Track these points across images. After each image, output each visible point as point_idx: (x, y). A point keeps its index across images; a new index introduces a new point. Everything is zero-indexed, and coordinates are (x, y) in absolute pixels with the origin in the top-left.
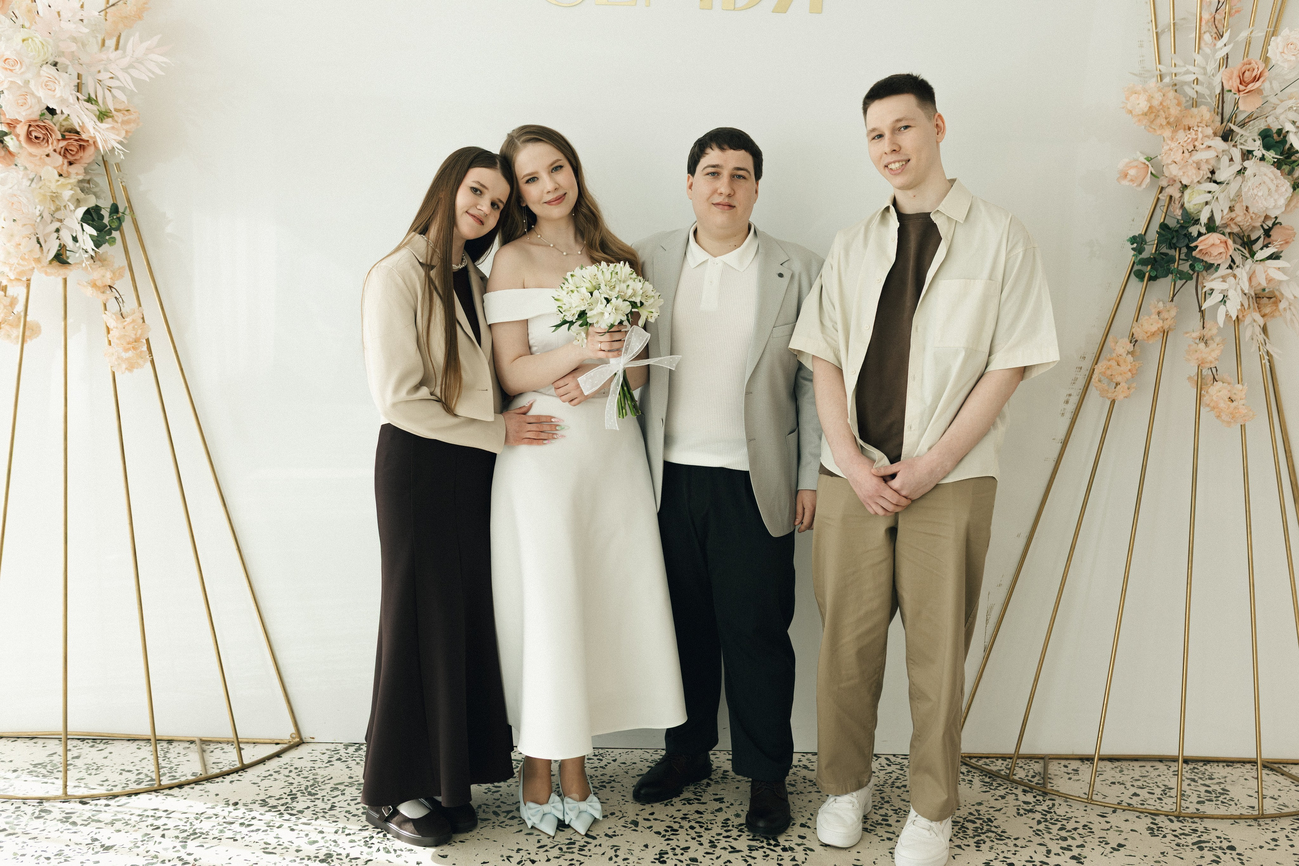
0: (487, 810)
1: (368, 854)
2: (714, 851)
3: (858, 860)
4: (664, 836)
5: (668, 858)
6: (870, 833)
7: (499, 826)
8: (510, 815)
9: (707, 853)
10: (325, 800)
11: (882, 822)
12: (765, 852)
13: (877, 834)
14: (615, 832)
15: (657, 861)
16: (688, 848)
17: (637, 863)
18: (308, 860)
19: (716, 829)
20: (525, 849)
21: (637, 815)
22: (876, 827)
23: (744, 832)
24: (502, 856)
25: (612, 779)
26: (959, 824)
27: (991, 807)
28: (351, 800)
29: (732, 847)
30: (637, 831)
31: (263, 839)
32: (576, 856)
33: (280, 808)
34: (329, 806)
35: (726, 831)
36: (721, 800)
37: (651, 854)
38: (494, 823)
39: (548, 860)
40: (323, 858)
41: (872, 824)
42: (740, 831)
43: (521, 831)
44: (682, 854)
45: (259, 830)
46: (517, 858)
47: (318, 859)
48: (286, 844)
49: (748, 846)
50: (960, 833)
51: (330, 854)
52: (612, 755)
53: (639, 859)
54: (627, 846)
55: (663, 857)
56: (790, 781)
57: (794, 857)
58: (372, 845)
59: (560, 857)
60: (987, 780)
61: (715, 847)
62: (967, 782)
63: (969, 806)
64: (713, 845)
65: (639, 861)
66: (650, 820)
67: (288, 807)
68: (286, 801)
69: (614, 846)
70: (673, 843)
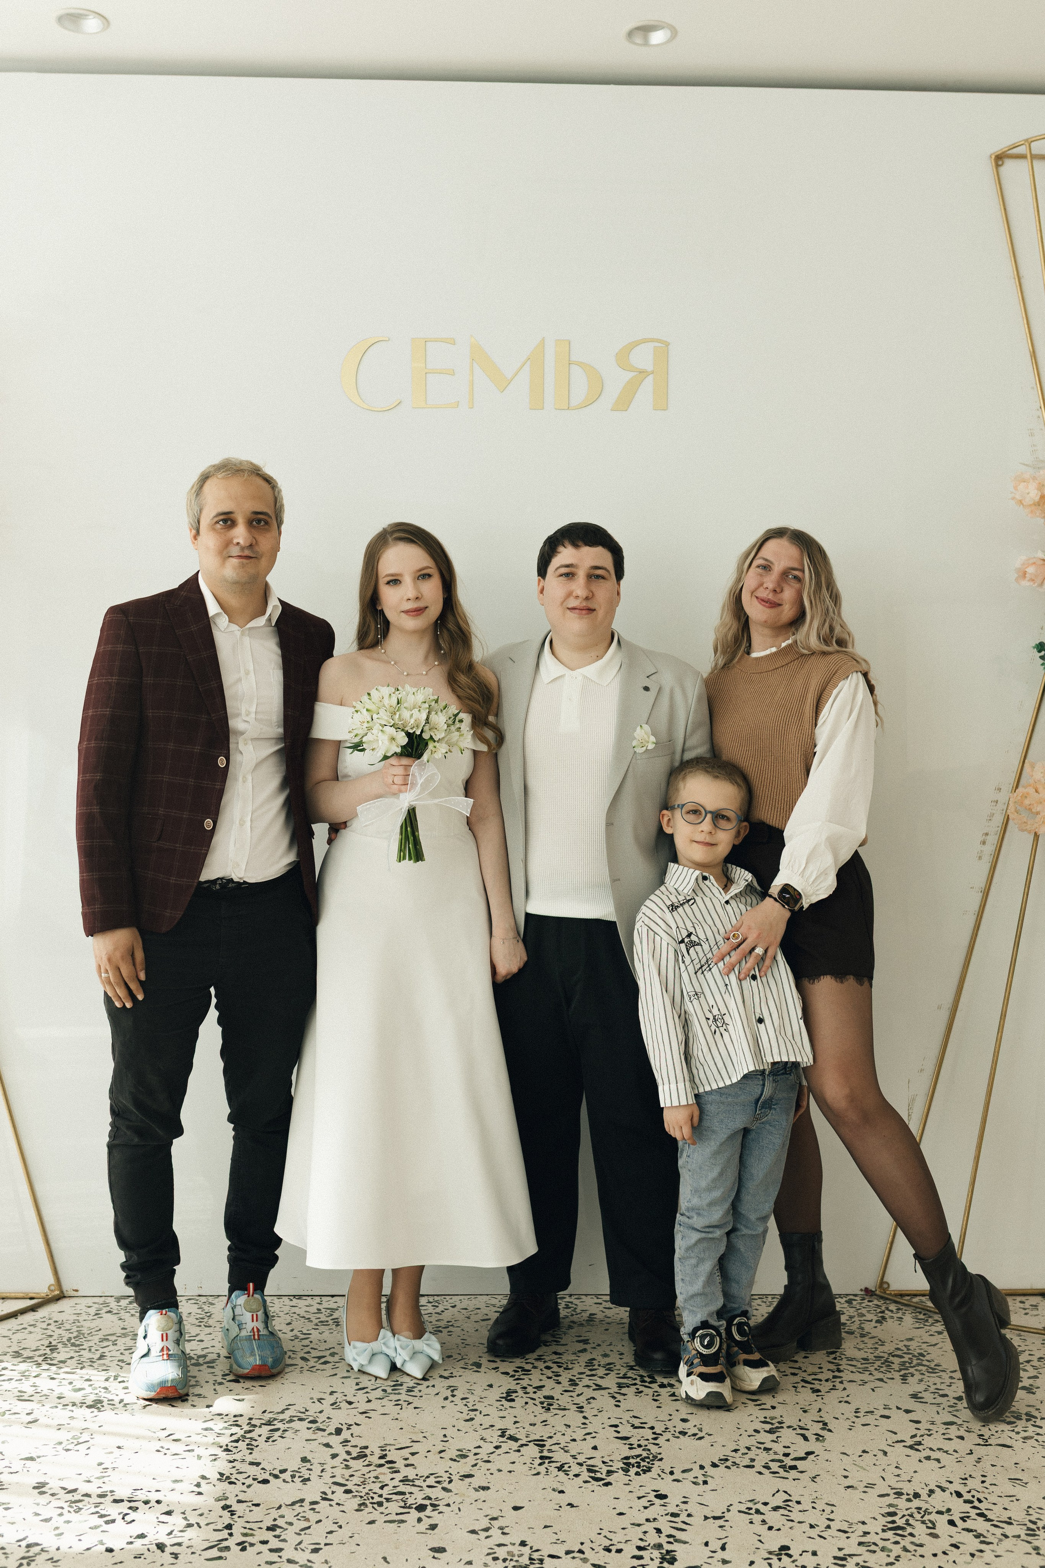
0: (293, 1356)
2: (574, 1389)
4: (513, 1376)
5: (516, 1397)
7: (308, 1370)
8: (323, 1360)
9: (566, 1391)
10: (93, 1350)
12: (638, 1389)
14: (452, 1373)
15: (503, 1400)
16: (543, 1386)
17: (479, 1401)
18: (73, 1406)
19: (577, 1369)
20: (340, 1391)
21: (480, 1357)
23: (612, 1370)
24: (311, 1398)
26: (882, 1359)
28: (125, 1350)
29: (597, 1385)
30: (480, 1372)
31: (17, 1388)
32: (403, 1397)
33: (36, 1359)
34: (98, 1356)
35: (591, 1370)
36: (586, 1342)
37: (496, 1394)
38: (302, 1368)
39: (369, 1401)
40: (92, 1403)
42: (609, 1369)
43: (336, 1374)
44: (535, 1392)
45: (11, 1379)
46: (330, 1400)
47: (85, 1405)
48: (46, 1392)
50: (882, 1367)
52: (450, 1301)
53: (481, 1398)
54: (468, 1386)
55: (511, 1396)
57: (674, 1393)
61: (577, 1385)
62: (895, 1319)
64: (573, 1383)
65: (481, 1400)
67: (46, 1358)
68: (45, 1352)
69: (451, 1387)
70: (524, 1383)
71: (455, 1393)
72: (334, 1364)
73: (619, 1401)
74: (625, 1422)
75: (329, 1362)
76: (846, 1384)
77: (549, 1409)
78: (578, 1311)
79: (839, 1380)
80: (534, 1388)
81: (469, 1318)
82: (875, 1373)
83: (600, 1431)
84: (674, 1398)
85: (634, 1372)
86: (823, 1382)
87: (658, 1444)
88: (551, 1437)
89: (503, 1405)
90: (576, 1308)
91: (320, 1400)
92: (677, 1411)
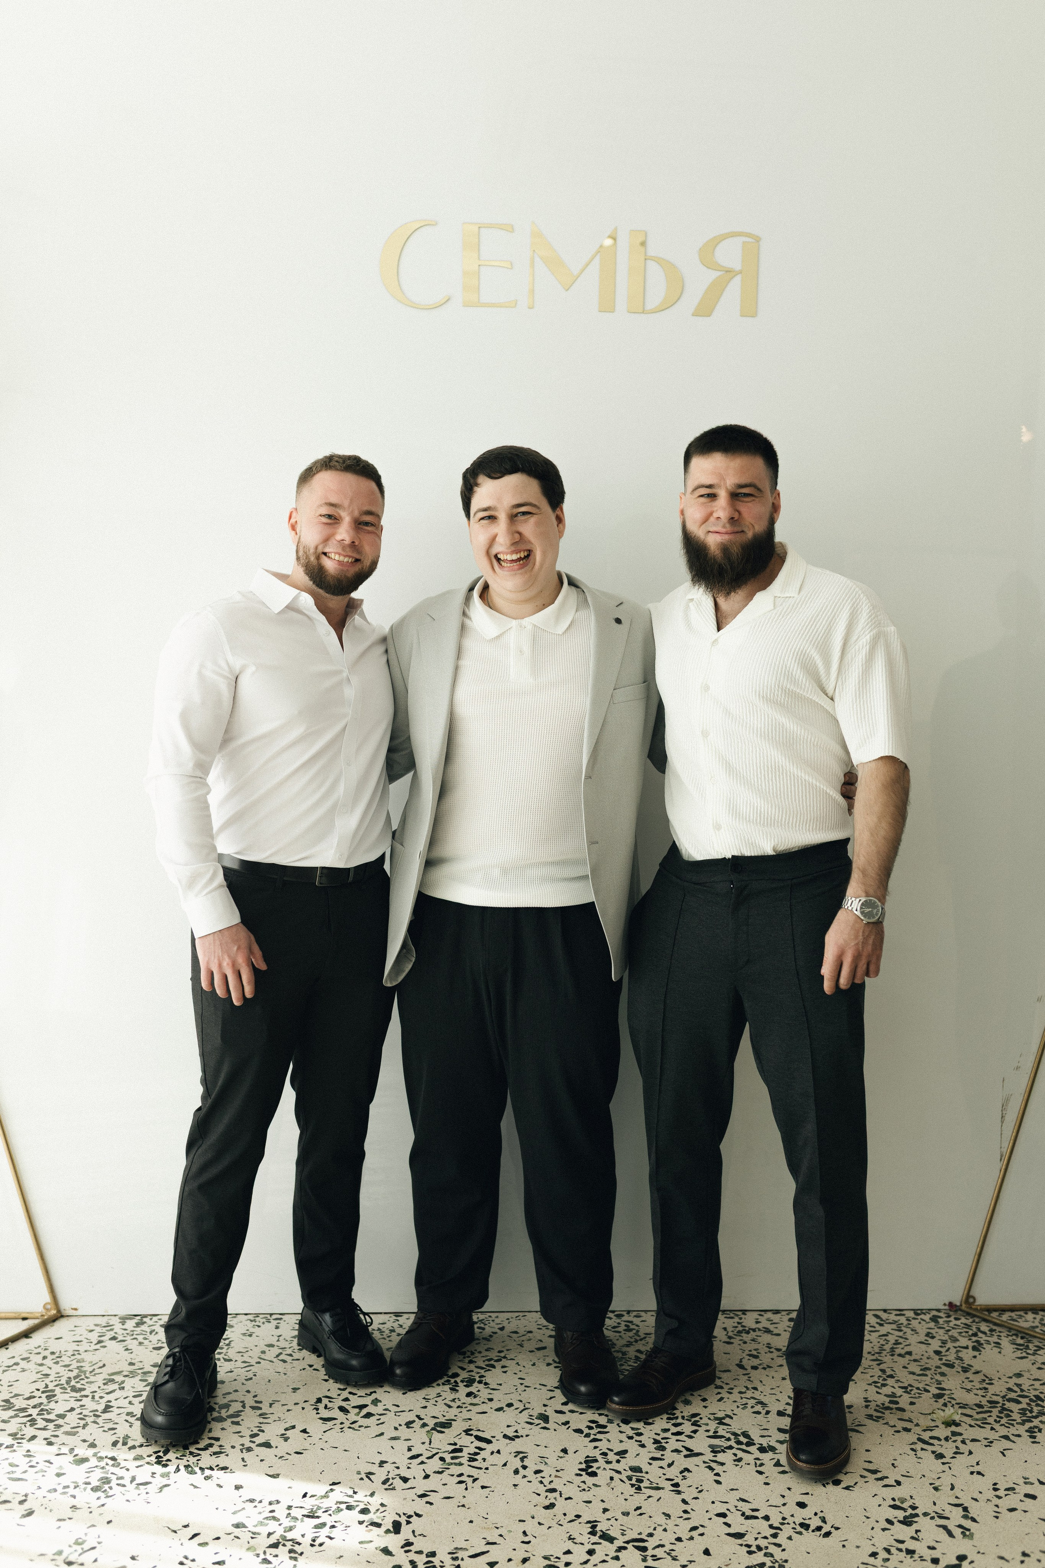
0: (329, 1405)
1: (163, 1476)
2: (662, 1455)
3: (870, 1462)
4: (587, 1435)
5: (598, 1468)
6: (878, 1421)
7: (350, 1428)
8: (364, 1411)
9: (653, 1459)
10: (97, 1397)
11: (891, 1406)
12: (735, 1455)
13: (887, 1423)
14: (516, 1431)
15: (583, 1473)
16: (625, 1452)
17: (556, 1476)
20: (390, 1460)
21: (545, 1405)
22: (884, 1413)
23: (700, 1426)
24: (359, 1473)
25: (502, 1355)
26: (998, 1405)
27: (1035, 1380)
28: (135, 1396)
29: (688, 1449)
30: (549, 1429)
31: (7, 1459)
32: (466, 1470)
33: (31, 1411)
34: (102, 1406)
35: (676, 1425)
37: (573, 1463)
38: (342, 1423)
39: (427, 1477)
40: (98, 1484)
41: (877, 1408)
43: (382, 1434)
44: (618, 1461)
46: (380, 1474)
47: (90, 1487)
48: (42, 1465)
49: (710, 1446)
50: (1002, 1418)
51: (107, 1478)
53: (557, 1471)
55: (592, 1467)
56: (750, 1351)
57: (778, 1460)
58: (169, 1463)
59: (442, 1472)
60: (1020, 1341)
61: (664, 1448)
62: (993, 1345)
63: (1005, 1379)
64: (660, 1446)
65: (558, 1474)
66: (564, 1413)
67: (42, 1410)
68: (40, 1400)
69: (519, 1453)
70: (603, 1445)
71: (526, 1462)
72: (378, 1417)
73: (717, 1474)
74: (733, 1509)
75: (372, 1415)
76: (971, 1446)
77: (639, 1488)
78: (643, 1336)
79: (959, 1438)
80: (617, 1454)
81: (521, 1346)
82: (997, 1426)
83: (706, 1523)
84: (781, 1469)
85: (725, 1427)
86: (943, 1442)
87: (779, 1545)
88: (651, 1535)
89: (584, 1482)
90: (638, 1331)
91: (369, 1474)
92: (789, 1489)
